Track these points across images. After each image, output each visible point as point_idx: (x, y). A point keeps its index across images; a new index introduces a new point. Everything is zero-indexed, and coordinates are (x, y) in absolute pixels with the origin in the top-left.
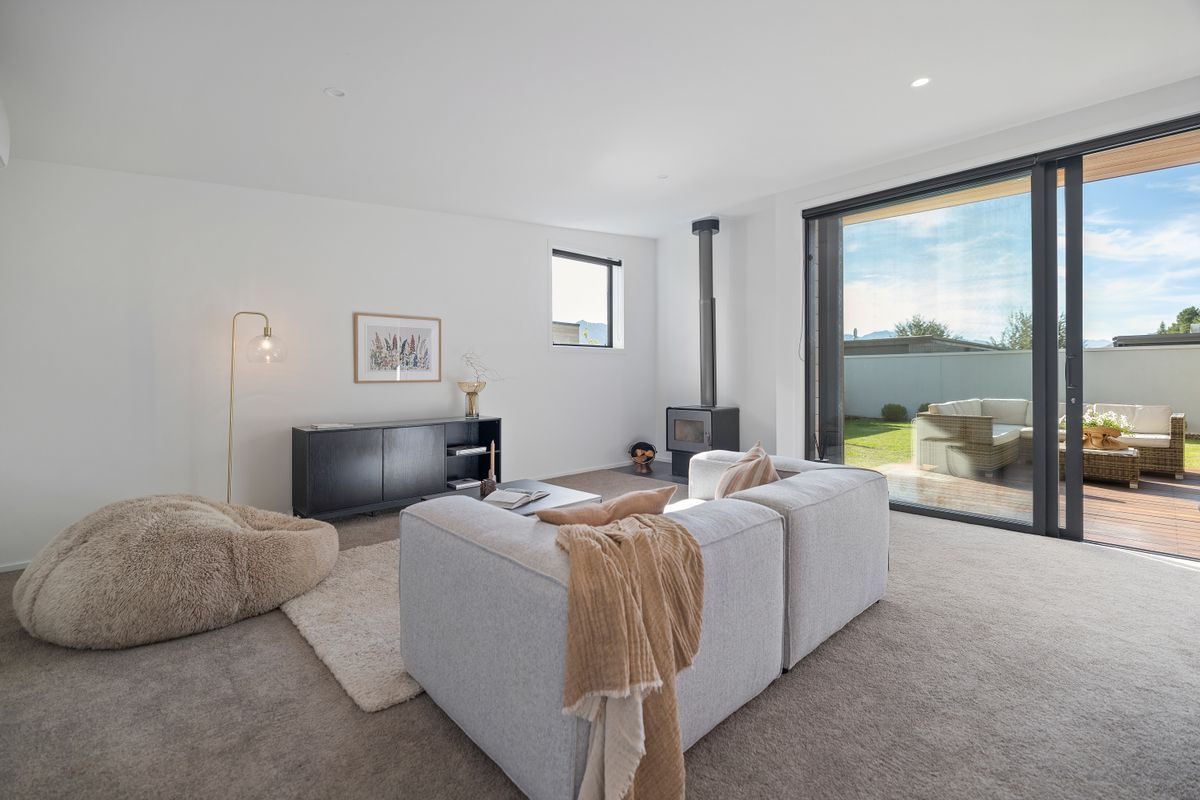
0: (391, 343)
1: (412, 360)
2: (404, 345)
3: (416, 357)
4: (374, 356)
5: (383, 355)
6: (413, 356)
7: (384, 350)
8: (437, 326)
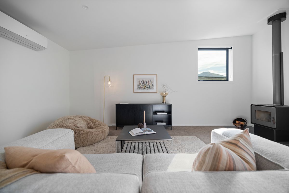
0: (143, 82)
1: (149, 87)
2: (146, 83)
3: (150, 86)
4: (138, 86)
5: (141, 85)
6: (149, 86)
7: (141, 84)
8: (156, 77)
